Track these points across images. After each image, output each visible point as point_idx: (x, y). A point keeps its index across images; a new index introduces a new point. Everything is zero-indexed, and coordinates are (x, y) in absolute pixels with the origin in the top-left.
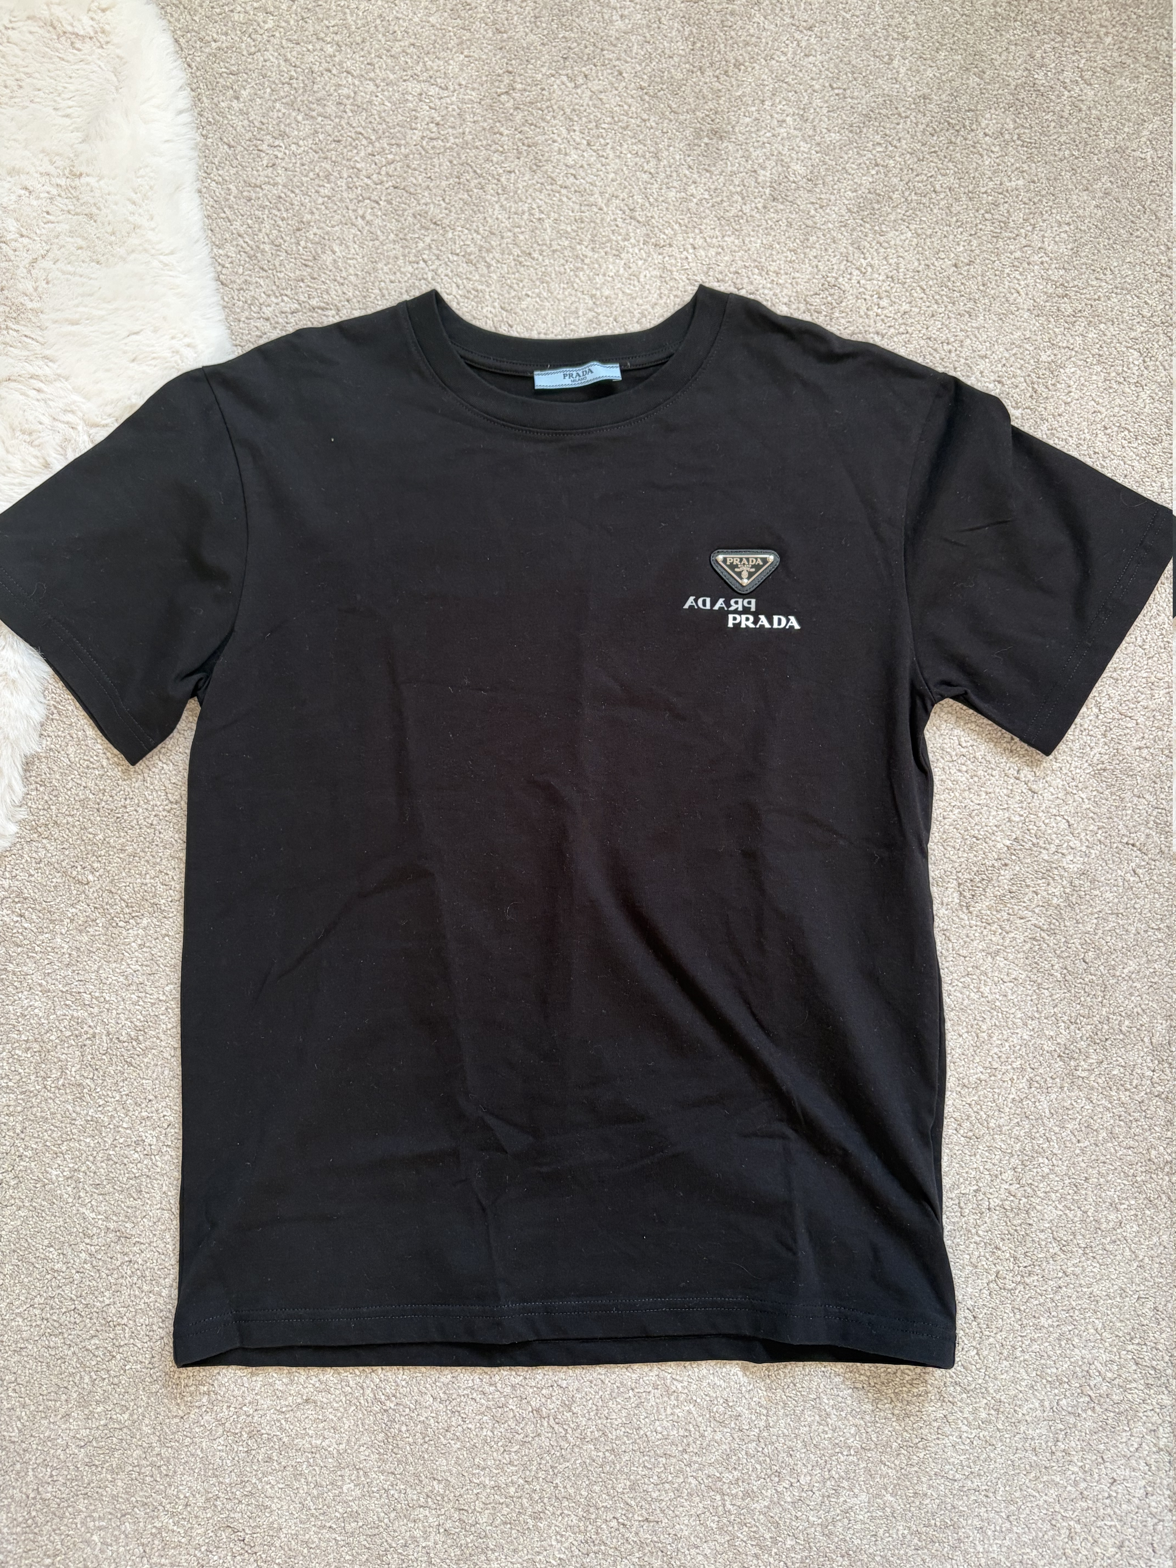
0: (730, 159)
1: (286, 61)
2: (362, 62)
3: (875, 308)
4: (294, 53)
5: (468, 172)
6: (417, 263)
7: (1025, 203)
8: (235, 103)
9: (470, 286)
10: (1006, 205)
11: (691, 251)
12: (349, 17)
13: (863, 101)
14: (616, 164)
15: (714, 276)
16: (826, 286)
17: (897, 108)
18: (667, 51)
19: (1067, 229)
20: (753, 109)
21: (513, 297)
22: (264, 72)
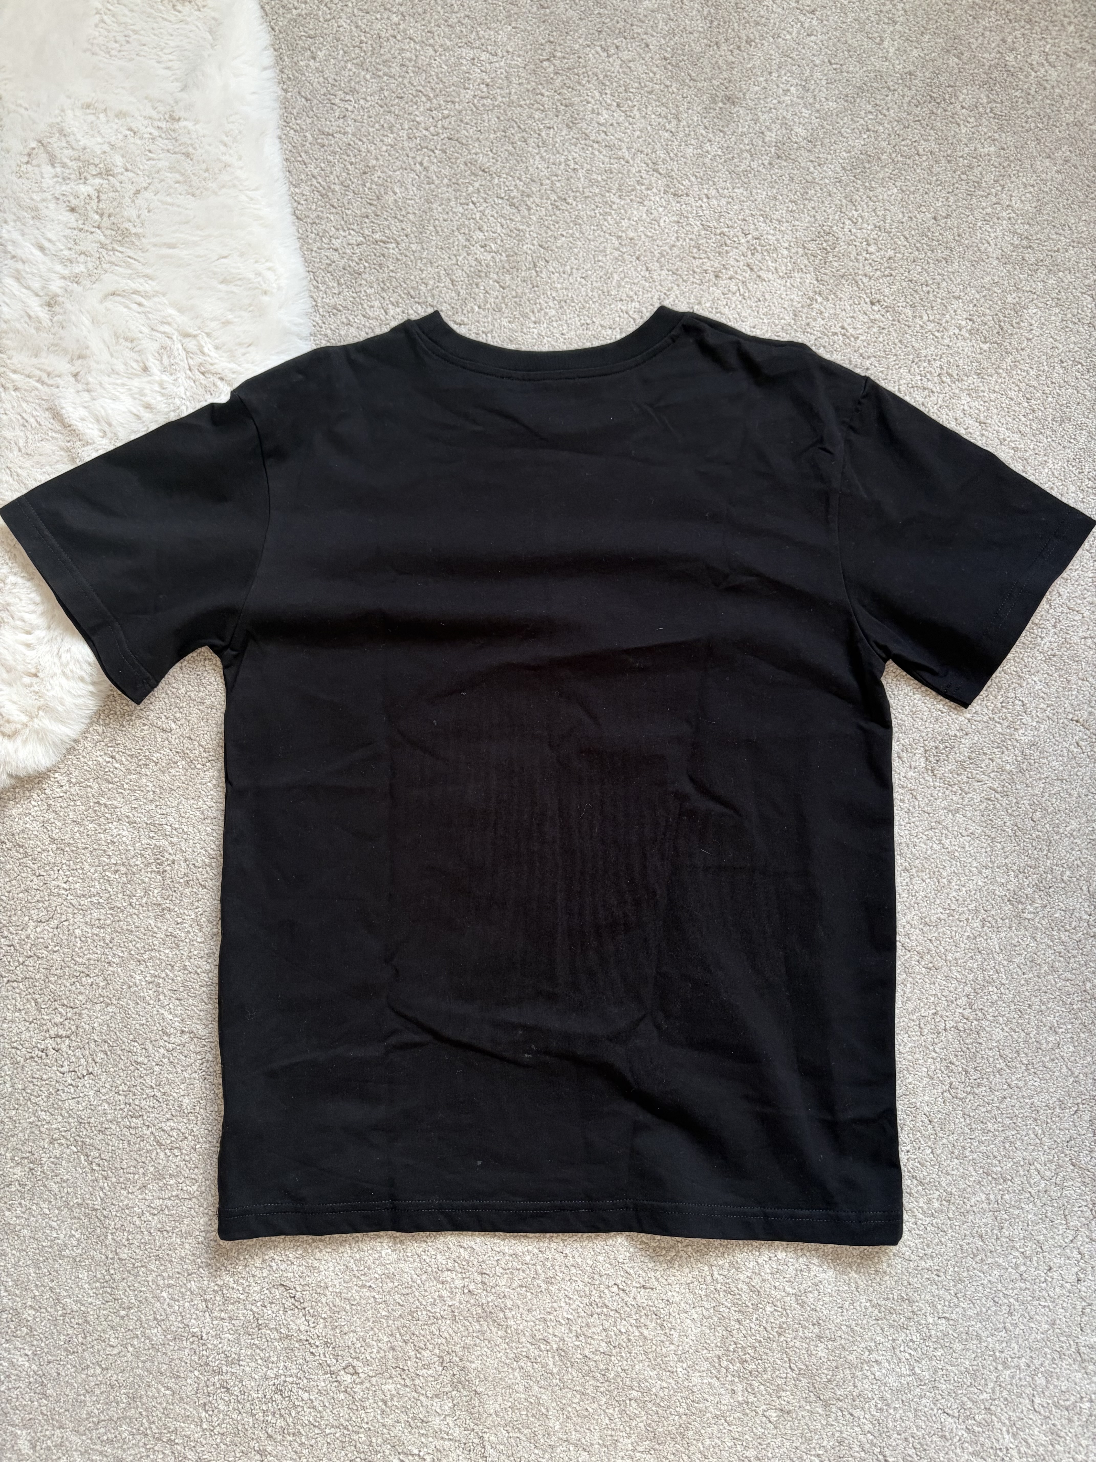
0: (741, 121)
1: (357, 27)
2: (423, 30)
3: (864, 254)
4: (365, 21)
5: (513, 127)
7: (996, 167)
8: (312, 63)
10: (980, 168)
11: (705, 200)
13: (857, 76)
14: (641, 123)
15: (725, 223)
16: (822, 233)
17: (886, 82)
18: (688, 28)
19: (1032, 190)
20: (762, 79)
21: (550, 237)
22: (338, 36)
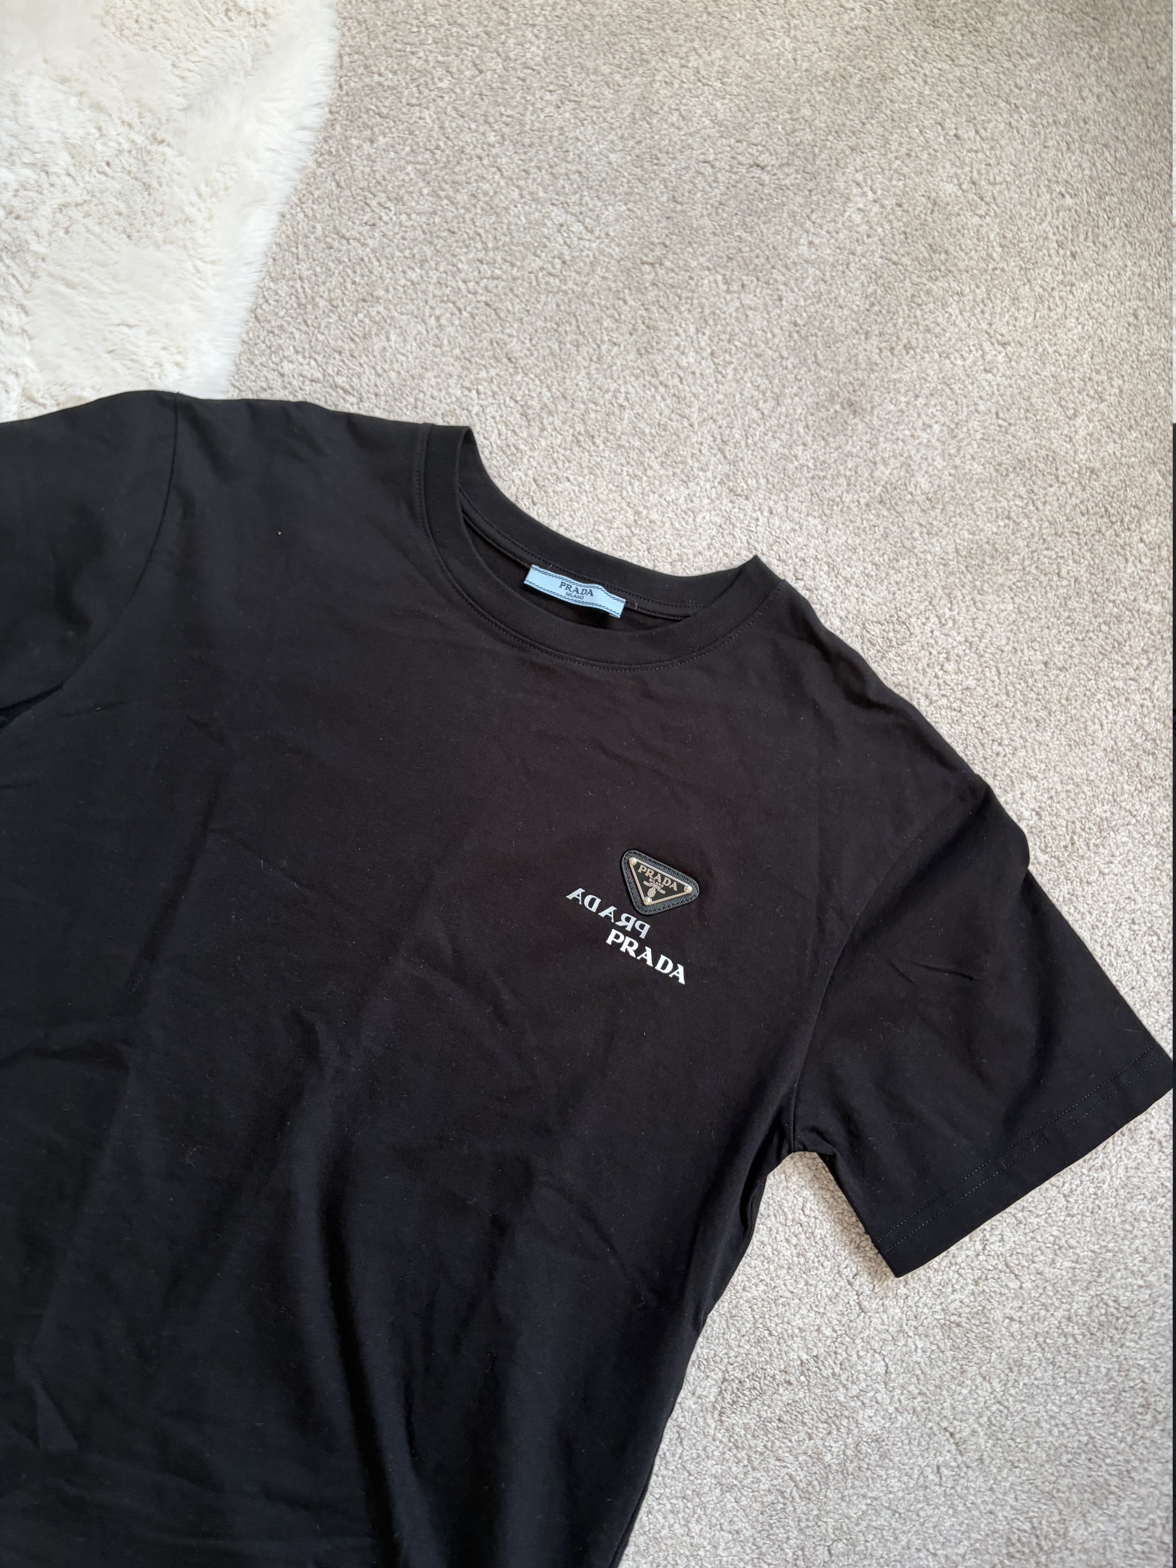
0: (855, 438)
1: (442, 128)
2: (519, 166)
3: (937, 668)
4: (454, 124)
5: (570, 324)
6: (470, 391)
7: (1151, 633)
8: (366, 146)
9: (512, 440)
10: (1130, 626)
11: (766, 514)
12: (528, 113)
13: (1024, 446)
14: (731, 387)
15: (777, 553)
16: (895, 619)
17: (1057, 469)
18: (840, 300)
21: (552, 475)
22: (413, 128)
